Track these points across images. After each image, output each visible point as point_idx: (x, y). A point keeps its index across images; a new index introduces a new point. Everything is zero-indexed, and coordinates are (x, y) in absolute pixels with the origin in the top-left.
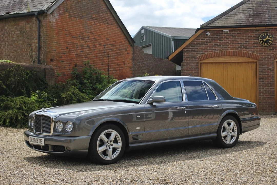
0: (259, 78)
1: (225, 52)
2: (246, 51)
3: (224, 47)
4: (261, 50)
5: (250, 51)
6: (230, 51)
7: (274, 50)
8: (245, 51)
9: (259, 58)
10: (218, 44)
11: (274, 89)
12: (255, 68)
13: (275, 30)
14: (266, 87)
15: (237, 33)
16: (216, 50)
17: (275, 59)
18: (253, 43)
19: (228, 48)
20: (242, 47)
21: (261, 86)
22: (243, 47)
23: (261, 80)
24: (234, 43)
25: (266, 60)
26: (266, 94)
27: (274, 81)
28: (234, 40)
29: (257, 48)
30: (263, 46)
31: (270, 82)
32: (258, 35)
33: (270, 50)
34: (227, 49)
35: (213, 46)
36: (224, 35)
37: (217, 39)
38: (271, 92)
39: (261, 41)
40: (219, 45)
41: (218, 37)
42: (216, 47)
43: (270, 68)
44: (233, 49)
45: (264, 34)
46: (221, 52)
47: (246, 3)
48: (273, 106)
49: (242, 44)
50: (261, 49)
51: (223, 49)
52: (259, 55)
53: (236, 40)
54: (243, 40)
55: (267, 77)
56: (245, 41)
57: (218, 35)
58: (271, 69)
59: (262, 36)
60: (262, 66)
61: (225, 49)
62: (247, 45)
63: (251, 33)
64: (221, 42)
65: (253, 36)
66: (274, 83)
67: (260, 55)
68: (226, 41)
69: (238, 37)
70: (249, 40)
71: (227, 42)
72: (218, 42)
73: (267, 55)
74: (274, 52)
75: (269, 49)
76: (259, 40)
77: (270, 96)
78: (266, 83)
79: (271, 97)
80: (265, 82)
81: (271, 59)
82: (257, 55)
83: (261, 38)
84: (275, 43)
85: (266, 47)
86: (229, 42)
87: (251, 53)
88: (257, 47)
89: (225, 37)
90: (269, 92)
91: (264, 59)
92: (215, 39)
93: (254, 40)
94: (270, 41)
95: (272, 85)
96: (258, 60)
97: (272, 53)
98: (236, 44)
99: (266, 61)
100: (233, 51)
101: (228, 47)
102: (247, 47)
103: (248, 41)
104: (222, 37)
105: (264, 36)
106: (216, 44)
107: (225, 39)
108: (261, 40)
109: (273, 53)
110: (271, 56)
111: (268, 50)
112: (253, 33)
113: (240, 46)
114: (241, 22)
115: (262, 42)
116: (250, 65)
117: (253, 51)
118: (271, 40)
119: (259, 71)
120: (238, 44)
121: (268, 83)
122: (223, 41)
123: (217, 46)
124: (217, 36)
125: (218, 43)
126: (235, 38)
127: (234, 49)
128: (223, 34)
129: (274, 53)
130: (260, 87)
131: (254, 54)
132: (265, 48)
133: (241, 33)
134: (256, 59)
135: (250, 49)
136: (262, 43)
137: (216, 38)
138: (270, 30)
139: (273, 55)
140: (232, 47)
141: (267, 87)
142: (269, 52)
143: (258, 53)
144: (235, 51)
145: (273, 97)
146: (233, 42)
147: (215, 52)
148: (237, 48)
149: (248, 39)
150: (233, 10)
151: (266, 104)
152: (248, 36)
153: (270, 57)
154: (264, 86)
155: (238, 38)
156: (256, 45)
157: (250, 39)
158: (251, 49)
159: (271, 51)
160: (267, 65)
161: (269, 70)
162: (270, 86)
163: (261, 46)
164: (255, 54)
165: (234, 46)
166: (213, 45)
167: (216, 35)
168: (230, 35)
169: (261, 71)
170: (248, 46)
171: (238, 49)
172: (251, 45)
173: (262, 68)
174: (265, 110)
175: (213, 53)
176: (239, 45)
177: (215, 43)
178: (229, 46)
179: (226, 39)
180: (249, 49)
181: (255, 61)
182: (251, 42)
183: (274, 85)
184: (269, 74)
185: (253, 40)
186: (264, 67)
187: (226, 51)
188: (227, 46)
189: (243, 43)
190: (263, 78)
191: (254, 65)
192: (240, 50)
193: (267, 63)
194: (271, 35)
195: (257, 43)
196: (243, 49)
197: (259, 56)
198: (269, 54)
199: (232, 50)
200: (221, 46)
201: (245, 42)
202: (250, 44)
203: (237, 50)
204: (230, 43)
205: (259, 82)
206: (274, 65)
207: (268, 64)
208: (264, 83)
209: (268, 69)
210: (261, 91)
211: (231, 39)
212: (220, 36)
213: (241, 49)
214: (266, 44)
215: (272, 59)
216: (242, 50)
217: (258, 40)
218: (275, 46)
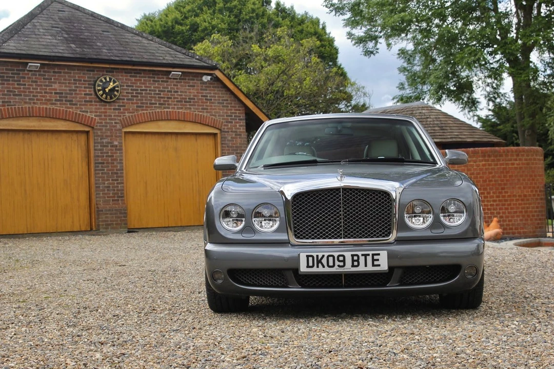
0: (96, 163)
1: (29, 107)
2: (71, 110)
3: (28, 98)
4: (99, 109)
5: (79, 110)
6: (39, 108)
7: (122, 110)
8: (69, 108)
9: (96, 124)
10: (15, 92)
11: (122, 185)
12: (85, 145)
13: (122, 72)
14: (109, 180)
15: (54, 72)
16: (12, 104)
17: (123, 128)
18: (83, 93)
19: (35, 101)
20: (62, 101)
21: (101, 179)
22: (66, 101)
23: (100, 168)
24: (48, 91)
25: (108, 128)
26: (110, 194)
27: (122, 170)
28: (47, 86)
29: (91, 105)
30: (102, 101)
31: (115, 171)
32: (92, 80)
33: (114, 109)
34: (34, 103)
35: (5, 95)
36: (28, 74)
37: (12, 81)
38: (118, 190)
39: (99, 90)
40: (17, 93)
41: (14, 77)
42: (12, 96)
43: (116, 143)
44: (46, 104)
45: (105, 79)
46: (22, 107)
47: (39, 15)
48: (124, 217)
49: (62, 93)
50: (98, 107)
51: (26, 103)
52: (94, 117)
53: (52, 86)
54: (66, 86)
55: (110, 161)
56: (68, 88)
57: (15, 72)
58: (117, 146)
59: (101, 81)
60: (101, 139)
61: (30, 103)
62: (74, 98)
63: (80, 74)
64: (22, 87)
65: (84, 81)
66: (122, 173)
67: (97, 118)
68: (32, 85)
69: (54, 79)
70: (75, 87)
71: (33, 89)
72: (16, 86)
73: (109, 119)
74: (122, 113)
75: (112, 108)
76: (95, 88)
77: (116, 198)
78: (109, 173)
79: (118, 200)
80: (108, 170)
81: (116, 126)
82: (92, 118)
83: (99, 86)
84: (123, 96)
85: (108, 104)
86: (37, 89)
87: (81, 113)
88: (91, 102)
89: (29, 78)
90: (114, 190)
91: (103, 126)
92: (9, 80)
93: (85, 88)
94: (116, 93)
95: (119, 177)
96: (93, 128)
97: (118, 116)
98: (51, 93)
99: (108, 130)
100: (46, 108)
101: (35, 98)
102: (72, 101)
103: (73, 88)
104: (24, 78)
105: (104, 81)
106: (11, 91)
107: (29, 82)
108: (100, 88)
109: (120, 116)
110: (117, 121)
111: (110, 109)
112: (84, 74)
113: (58, 98)
114: (61, 51)
115: (101, 92)
116: (75, 137)
117: (83, 110)
118: (117, 91)
119: (95, 150)
120: (55, 93)
121: (112, 173)
122: (25, 85)
123: (14, 95)
124: (12, 74)
125: (15, 88)
126: (49, 82)
127: (49, 103)
128: (26, 72)
129: (122, 115)
130: (99, 180)
131: (86, 116)
132: (106, 106)
133: (60, 73)
134: (90, 126)
135: (78, 106)
136: (102, 95)
137: (11, 79)
138: (115, 70)
139: (120, 120)
140: (44, 99)
141: (111, 181)
142: (113, 113)
143: (93, 114)
144: (50, 109)
145: (121, 200)
146: (46, 89)
147: (10, 107)
148: (54, 102)
149: (73, 86)
150: (25, 26)
151: (111, 214)
152: (74, 80)
153: (115, 123)
154: (106, 178)
155: (55, 83)
156: (90, 98)
157: (77, 85)
158: (80, 105)
159: (117, 111)
160: (109, 138)
161: (114, 148)
162: (115, 178)
163: (98, 100)
164: (88, 115)
165: (48, 98)
166: (6, 92)
167: (11, 72)
168: (39, 75)
169: (100, 150)
170: (74, 100)
171: (55, 104)
172: (80, 98)
173: (101, 143)
174: (110, 225)
175: (4, 109)
176: (58, 95)
177: (9, 88)
178: (37, 96)
179: (32, 82)
180: (76, 105)
181: (87, 129)
182: (80, 91)
183: (123, 177)
184: (113, 156)
185: (83, 89)
186: (104, 141)
187: (32, 107)
188: (34, 96)
189: (66, 93)
190: (103, 163)
191: (83, 138)
192: (59, 106)
193: (109, 133)
194: (116, 80)
195: (91, 95)
196: (65, 104)
197: (95, 119)
198: (113, 117)
199: (45, 106)
200: (21, 95)
201: (68, 92)
202: (78, 96)
203: (54, 106)
204: (39, 90)
205: (95, 170)
206: (121, 140)
207: (112, 136)
208: (105, 173)
209: (112, 146)
210: (101, 188)
211: (41, 82)
212: (19, 74)
213: (60, 104)
214: (109, 97)
215: (118, 126)
216: (63, 107)
217: (93, 89)
218: (123, 103)
